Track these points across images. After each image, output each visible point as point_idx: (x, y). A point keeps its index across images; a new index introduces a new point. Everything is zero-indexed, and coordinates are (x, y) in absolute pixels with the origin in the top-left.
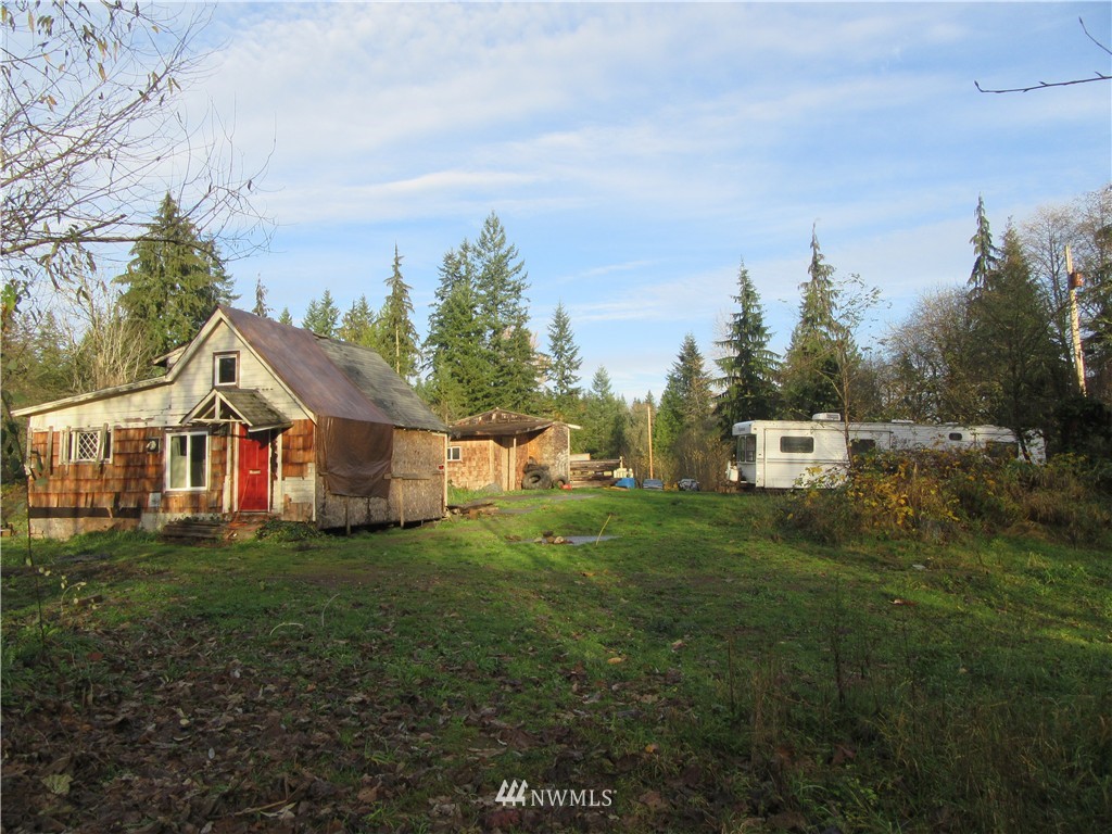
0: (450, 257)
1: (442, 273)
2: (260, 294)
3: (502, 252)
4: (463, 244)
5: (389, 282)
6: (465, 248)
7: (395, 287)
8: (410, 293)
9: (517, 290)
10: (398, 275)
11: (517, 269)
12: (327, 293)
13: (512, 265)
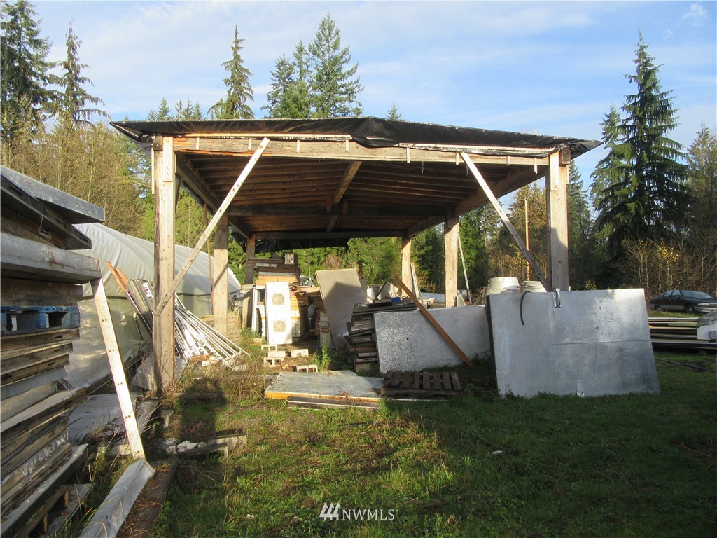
0: (282, 63)
1: (274, 78)
2: (71, 47)
3: (338, 53)
4: (298, 45)
5: (227, 65)
6: (301, 50)
7: (233, 71)
8: (250, 79)
9: (350, 92)
10: (237, 58)
11: (350, 73)
12: (164, 103)
13: (346, 68)
